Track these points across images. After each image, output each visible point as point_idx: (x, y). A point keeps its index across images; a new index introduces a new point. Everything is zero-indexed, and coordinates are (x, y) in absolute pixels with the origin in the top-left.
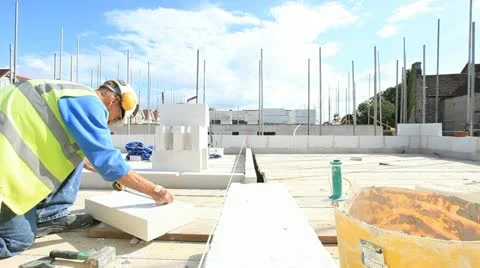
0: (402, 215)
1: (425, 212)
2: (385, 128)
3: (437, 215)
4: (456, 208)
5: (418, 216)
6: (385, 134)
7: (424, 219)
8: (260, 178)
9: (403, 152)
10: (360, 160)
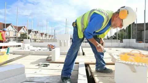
6: (121, 42)
8: (84, 54)
9: (124, 47)
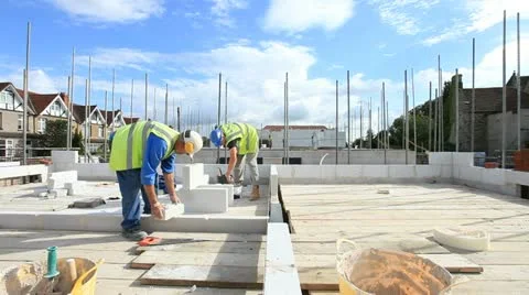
0: (394, 271)
1: (410, 270)
2: (419, 151)
3: (416, 272)
4: (428, 268)
5: (405, 272)
7: (410, 275)
8: (286, 218)
9: (435, 182)
10: (387, 193)
